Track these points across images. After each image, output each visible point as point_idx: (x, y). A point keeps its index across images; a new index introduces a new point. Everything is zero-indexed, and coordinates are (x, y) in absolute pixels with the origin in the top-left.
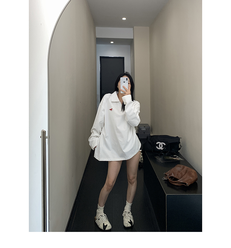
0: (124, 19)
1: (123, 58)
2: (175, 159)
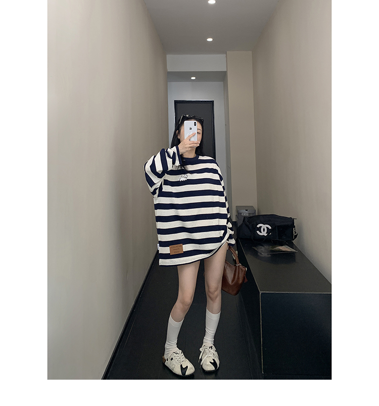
0: (210, 40)
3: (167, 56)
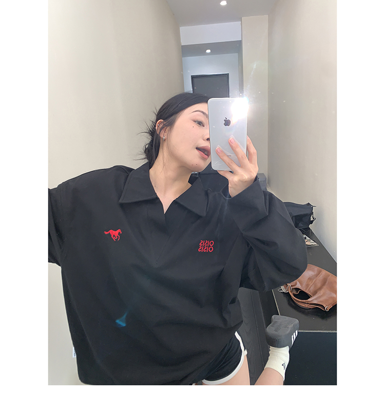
1: (227, 75)
3: (180, 28)
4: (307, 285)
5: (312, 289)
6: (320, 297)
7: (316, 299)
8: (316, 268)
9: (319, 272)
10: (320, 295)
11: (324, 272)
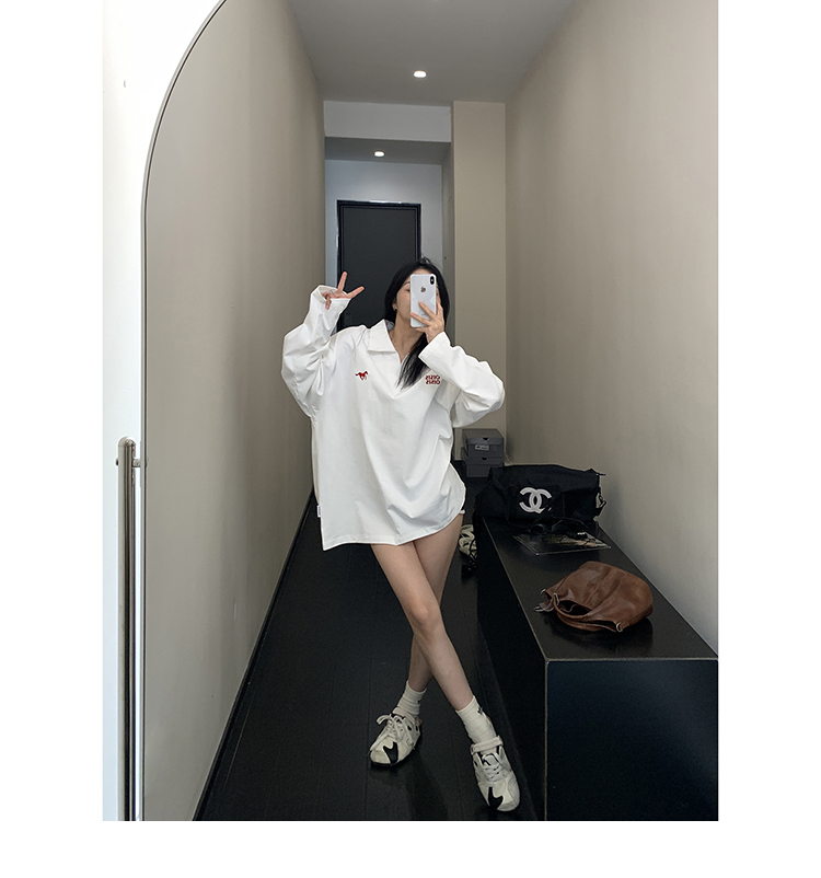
1: (417, 208)
2: (580, 543)
3: (325, 102)
4: (587, 595)
5: (595, 599)
6: (608, 609)
7: (600, 613)
8: (602, 566)
9: (607, 571)
10: (608, 605)
11: (615, 571)
